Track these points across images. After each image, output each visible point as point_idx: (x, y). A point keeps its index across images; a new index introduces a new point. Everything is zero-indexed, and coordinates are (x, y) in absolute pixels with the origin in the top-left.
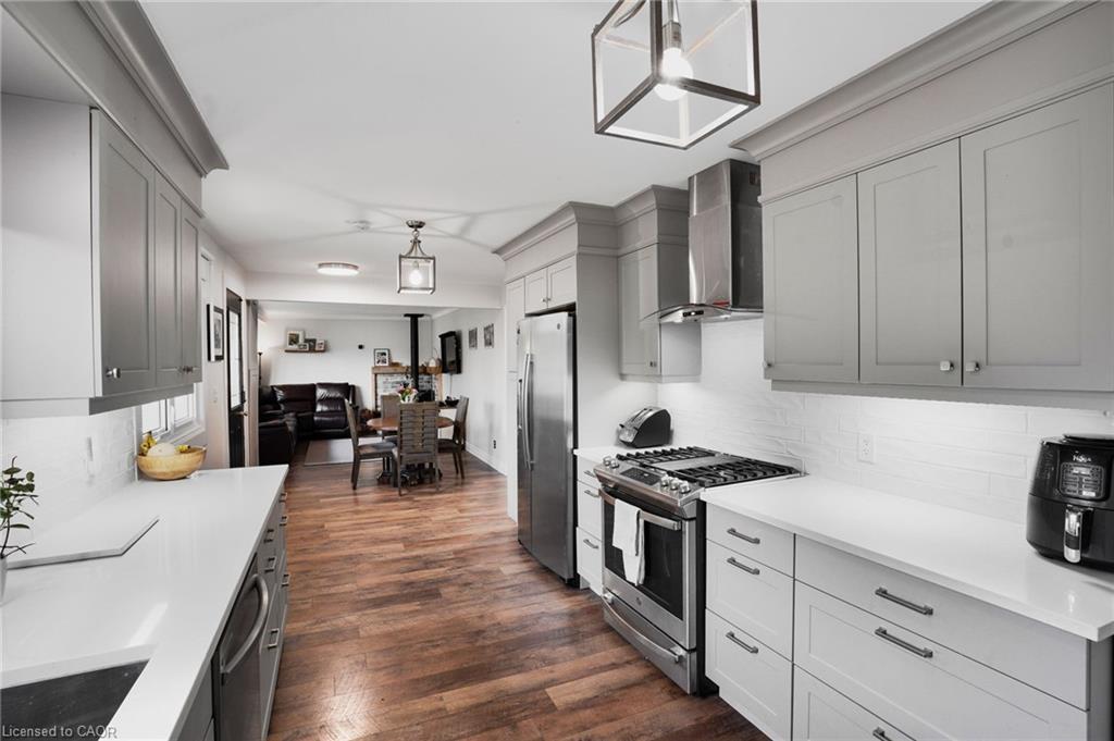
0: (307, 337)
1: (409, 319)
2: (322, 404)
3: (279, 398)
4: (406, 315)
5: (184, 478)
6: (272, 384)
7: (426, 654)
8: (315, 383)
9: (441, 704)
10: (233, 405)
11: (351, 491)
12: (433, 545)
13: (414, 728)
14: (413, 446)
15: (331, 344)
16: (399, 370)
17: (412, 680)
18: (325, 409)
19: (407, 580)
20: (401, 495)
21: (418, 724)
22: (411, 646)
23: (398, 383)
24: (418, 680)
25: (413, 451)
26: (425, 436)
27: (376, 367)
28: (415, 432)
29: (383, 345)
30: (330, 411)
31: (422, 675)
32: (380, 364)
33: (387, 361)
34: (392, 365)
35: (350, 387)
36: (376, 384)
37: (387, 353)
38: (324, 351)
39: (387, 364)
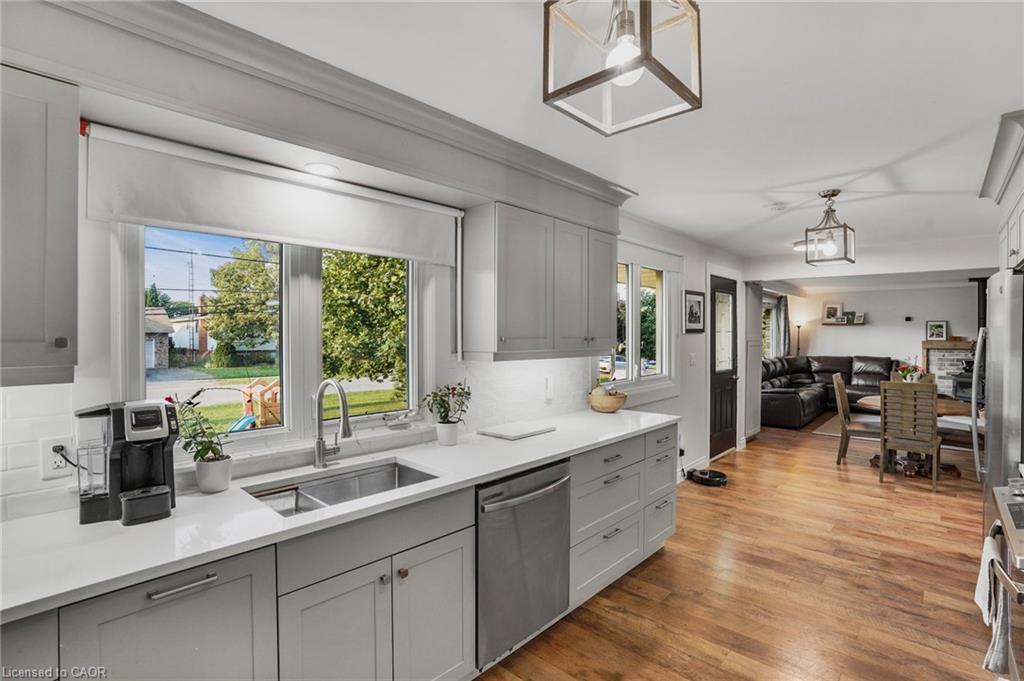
0: (846, 310)
1: (976, 284)
2: (858, 378)
3: (814, 368)
4: (971, 280)
5: (613, 412)
6: (809, 355)
7: (752, 617)
8: (853, 356)
9: (720, 656)
10: (719, 368)
11: (835, 465)
12: (867, 538)
13: (685, 657)
14: (902, 431)
15: (872, 317)
16: (960, 345)
17: (718, 627)
18: (861, 382)
19: (804, 556)
20: (881, 481)
21: (690, 656)
22: (748, 604)
23: (958, 360)
24: (724, 630)
25: (900, 435)
26: (918, 421)
27: (927, 341)
28: (904, 414)
29: (938, 316)
30: (867, 386)
31: (731, 629)
32: (934, 338)
33: (944, 335)
34: (951, 339)
35: (892, 362)
36: (928, 360)
37: (945, 326)
38: (863, 324)
39: (944, 338)
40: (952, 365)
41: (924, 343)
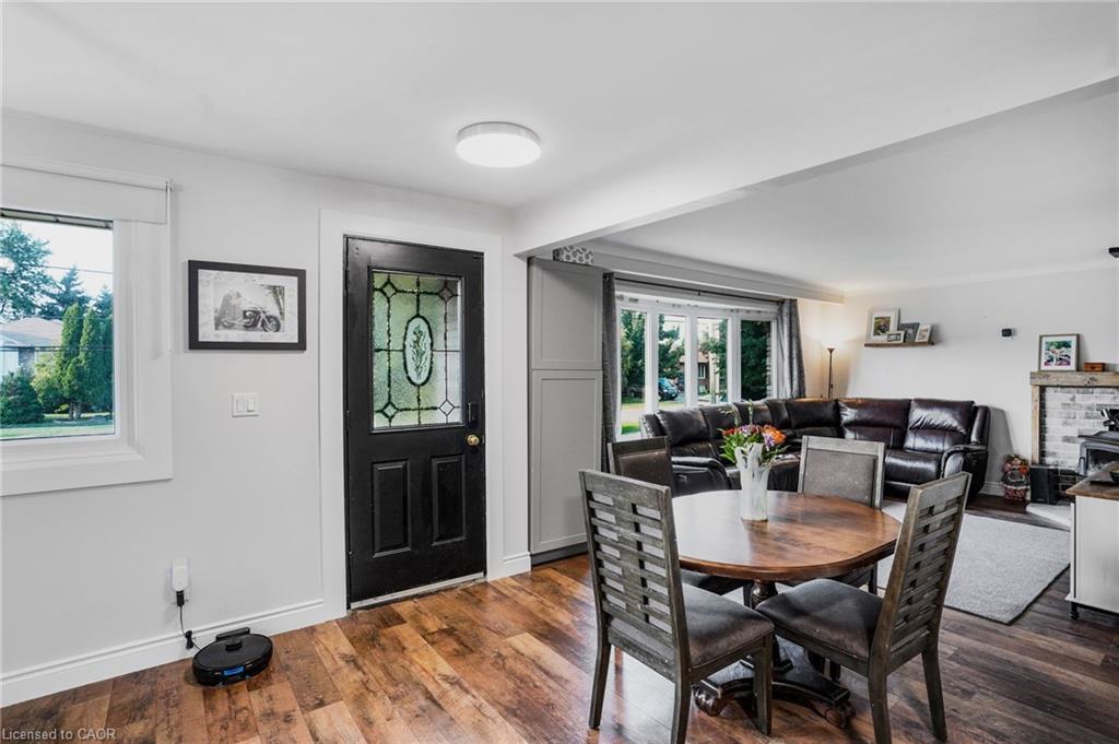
0: (904, 321)
2: (918, 436)
3: (845, 419)
8: (910, 397)
15: (945, 331)
18: (920, 443)
23: (1095, 408)
27: (1041, 372)
30: (926, 450)
32: (1053, 366)
33: (1073, 361)
34: (1083, 367)
35: (976, 408)
36: (1042, 406)
37: (1074, 345)
38: (931, 342)
39: (1073, 367)
40: (1088, 417)
41: (1033, 375)
